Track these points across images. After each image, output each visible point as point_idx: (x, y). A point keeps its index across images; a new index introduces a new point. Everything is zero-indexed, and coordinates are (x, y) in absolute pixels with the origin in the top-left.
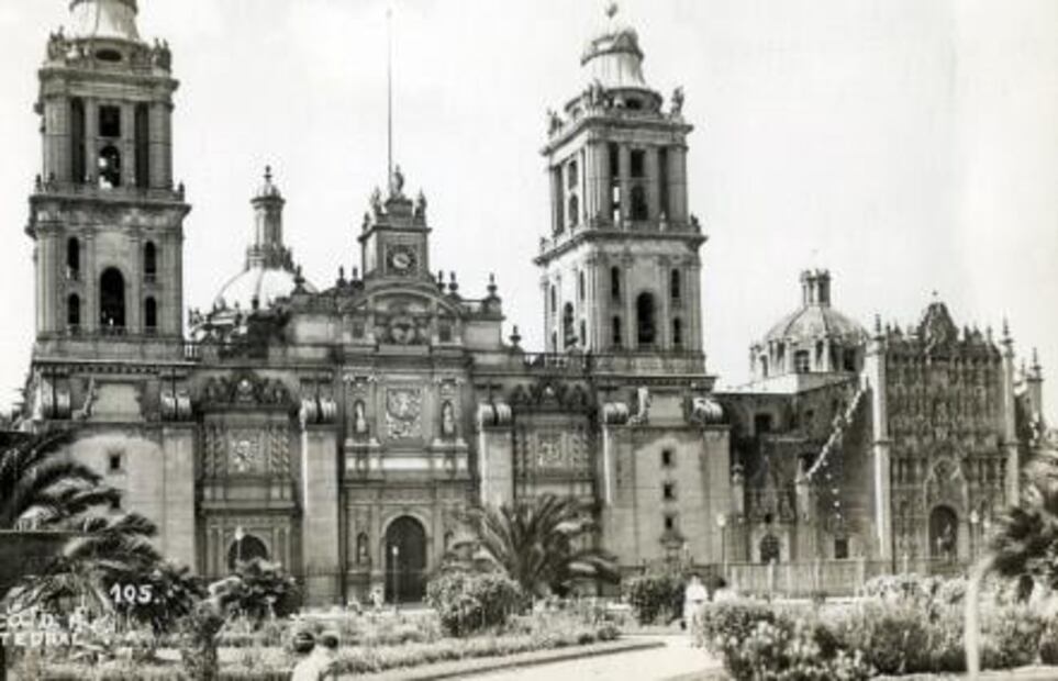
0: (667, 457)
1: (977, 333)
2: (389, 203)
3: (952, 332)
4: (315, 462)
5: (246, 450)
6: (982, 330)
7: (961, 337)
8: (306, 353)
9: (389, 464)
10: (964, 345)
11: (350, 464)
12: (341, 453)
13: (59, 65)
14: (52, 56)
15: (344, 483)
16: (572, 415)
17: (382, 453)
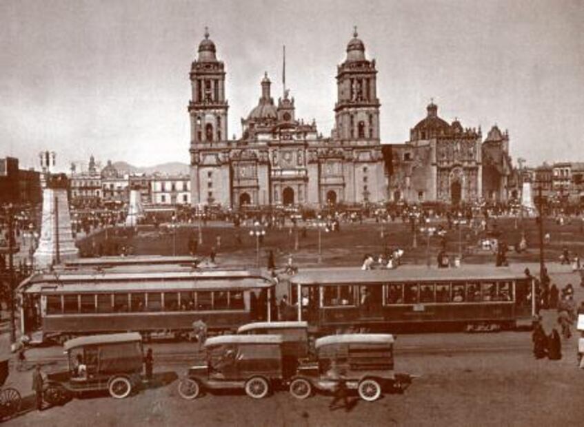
0: (365, 169)
1: (470, 130)
2: (284, 101)
3: (461, 129)
4: (263, 173)
5: (244, 171)
6: (472, 129)
7: (465, 131)
8: (261, 144)
9: (284, 173)
10: (466, 134)
11: (273, 173)
12: (270, 170)
13: (195, 71)
14: (193, 68)
15: (271, 180)
16: (337, 158)
17: (282, 170)
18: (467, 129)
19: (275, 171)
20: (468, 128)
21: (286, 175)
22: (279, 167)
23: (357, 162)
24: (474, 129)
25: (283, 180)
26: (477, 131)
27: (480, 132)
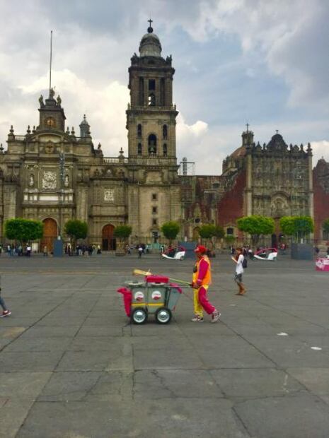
0: (154, 197)
1: (296, 147)
6: (299, 145)
7: (289, 149)
8: (12, 157)
9: (43, 198)
10: (290, 152)
15: (23, 207)
16: (117, 180)
17: (39, 194)
18: (291, 146)
19: (29, 194)
20: (293, 145)
21: (45, 201)
22: (36, 190)
23: (143, 184)
24: (302, 146)
25: (39, 207)
26: (305, 148)
27: (309, 150)
